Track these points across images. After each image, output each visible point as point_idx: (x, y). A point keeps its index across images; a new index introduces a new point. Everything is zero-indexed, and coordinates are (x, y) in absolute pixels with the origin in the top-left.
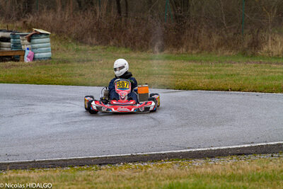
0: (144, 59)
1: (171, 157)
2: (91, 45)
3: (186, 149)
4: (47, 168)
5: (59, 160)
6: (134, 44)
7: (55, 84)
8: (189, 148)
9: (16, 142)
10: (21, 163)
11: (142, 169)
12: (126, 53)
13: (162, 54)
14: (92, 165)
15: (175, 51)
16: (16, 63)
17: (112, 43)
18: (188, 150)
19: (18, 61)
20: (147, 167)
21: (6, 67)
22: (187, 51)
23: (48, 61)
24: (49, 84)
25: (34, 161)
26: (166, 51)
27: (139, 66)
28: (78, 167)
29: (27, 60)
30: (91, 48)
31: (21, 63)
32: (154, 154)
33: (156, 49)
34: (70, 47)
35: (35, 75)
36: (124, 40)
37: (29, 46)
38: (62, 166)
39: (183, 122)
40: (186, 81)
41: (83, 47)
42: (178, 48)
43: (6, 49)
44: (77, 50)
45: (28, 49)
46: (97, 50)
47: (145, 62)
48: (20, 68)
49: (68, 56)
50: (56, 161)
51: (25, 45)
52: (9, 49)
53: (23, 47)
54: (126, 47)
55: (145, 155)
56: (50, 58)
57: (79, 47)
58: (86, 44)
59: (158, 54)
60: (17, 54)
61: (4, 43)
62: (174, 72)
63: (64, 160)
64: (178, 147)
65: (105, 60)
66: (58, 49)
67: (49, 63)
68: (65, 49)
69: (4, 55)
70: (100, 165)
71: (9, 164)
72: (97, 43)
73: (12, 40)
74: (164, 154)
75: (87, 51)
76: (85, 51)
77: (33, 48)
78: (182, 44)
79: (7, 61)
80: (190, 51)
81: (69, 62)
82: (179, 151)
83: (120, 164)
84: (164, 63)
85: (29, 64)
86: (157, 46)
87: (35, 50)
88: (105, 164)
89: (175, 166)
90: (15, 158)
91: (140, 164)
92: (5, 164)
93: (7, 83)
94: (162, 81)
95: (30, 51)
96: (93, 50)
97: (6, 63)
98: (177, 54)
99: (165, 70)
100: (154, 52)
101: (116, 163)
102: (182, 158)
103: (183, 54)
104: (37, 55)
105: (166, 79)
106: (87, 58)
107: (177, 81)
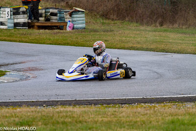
0: (150, 31)
1: (171, 101)
2: (113, 20)
3: (180, 94)
4: (84, 105)
5: (93, 100)
6: (143, 21)
7: (88, 46)
8: (183, 94)
10: (67, 101)
11: (151, 108)
12: (137, 26)
13: (162, 28)
14: (116, 104)
15: (171, 26)
16: (61, 31)
17: (127, 19)
18: (182, 96)
19: (62, 29)
20: (154, 107)
21: (54, 34)
22: (179, 26)
23: (83, 30)
24: (84, 46)
25: (76, 100)
26: (165, 26)
27: (146, 36)
28: (106, 105)
29: (68, 29)
30: (112, 22)
31: (64, 31)
32: (159, 98)
33: (158, 24)
34: (98, 21)
35: (74, 39)
36: (135, 17)
37: (70, 20)
38: (95, 104)
39: (178, 76)
40: (179, 47)
41: (107, 21)
42: (173, 25)
43: (54, 21)
44: (103, 24)
45: (69, 21)
47: (150, 33)
48: (64, 34)
49: (97, 27)
50: (91, 100)
51: (68, 19)
52: (57, 21)
53: (66, 20)
54: (137, 22)
55: (153, 98)
56: (84, 28)
57: (105, 21)
58: (109, 19)
59: (159, 27)
60: (62, 24)
61: (53, 17)
62: (171, 41)
63: (97, 100)
64: (175, 93)
65: (123, 30)
66: (90, 22)
67: (84, 32)
68: (94, 22)
69: (53, 25)
70: (122, 104)
71: (58, 101)
72: (117, 19)
73: (58, 15)
74: (166, 98)
75: (110, 24)
77: (73, 21)
78: (176, 22)
79: (54, 29)
80: (181, 26)
81: (97, 31)
82: (176, 96)
83: (135, 104)
84: (164, 34)
85: (70, 32)
86: (158, 22)
87: (74, 23)
88: (125, 104)
89: (174, 106)
90: (62, 97)
91: (149, 104)
92: (55, 101)
93: (55, 44)
94: (162, 46)
95: (70, 23)
96: (114, 23)
97: (54, 30)
98: (172, 28)
99: (164, 39)
100: (156, 26)
101: (132, 103)
102: (178, 101)
103: (176, 28)
104: (75, 26)
105: (165, 46)
106: (110, 29)
107: (173, 47)
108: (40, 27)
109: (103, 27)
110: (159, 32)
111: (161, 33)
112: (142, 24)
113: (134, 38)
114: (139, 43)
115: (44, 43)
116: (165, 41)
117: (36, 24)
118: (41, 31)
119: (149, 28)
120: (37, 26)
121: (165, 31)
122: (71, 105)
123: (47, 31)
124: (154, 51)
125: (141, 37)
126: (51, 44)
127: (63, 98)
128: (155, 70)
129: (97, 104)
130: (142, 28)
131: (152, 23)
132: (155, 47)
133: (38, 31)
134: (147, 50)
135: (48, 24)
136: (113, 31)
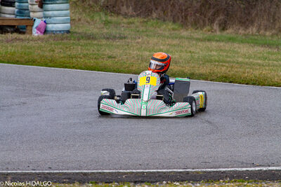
0: (201, 40)
1: (234, 178)
2: (126, 15)
3: (254, 166)
4: (60, 183)
5: (77, 174)
6: (186, 17)
7: (74, 67)
10: (26, 174)
12: (173, 29)
13: (225, 33)
14: (123, 182)
15: (242, 31)
16: (22, 36)
17: (154, 15)
18: (257, 169)
19: (24, 33)
21: (7, 42)
23: (66, 35)
24: (66, 67)
25: (43, 173)
26: (230, 31)
27: (192, 49)
28: (104, 185)
29: (35, 33)
30: (125, 20)
31: (28, 36)
32: (210, 172)
33: (216, 26)
34: (96, 18)
35: (47, 54)
36: (172, 12)
37: (40, 14)
40: (257, 73)
41: (114, 19)
42: (247, 28)
43: (8, 16)
44: (107, 23)
46: (133, 23)
47: (200, 44)
48: (26, 43)
49: (92, 29)
50: (73, 174)
51: (35, 12)
52: (13, 16)
53: (31, 14)
54: (174, 22)
55: (197, 172)
56: (68, 32)
57: (109, 18)
58: (118, 14)
59: (218, 33)
60: (23, 24)
61: (7, 8)
62: (240, 59)
63: (85, 174)
64: (242, 163)
65: (145, 38)
66: (80, 20)
67: (67, 38)
68: (89, 20)
69: (5, 24)
70: (136, 182)
71: (8, 174)
72: (135, 14)
73: (17, 4)
74: (224, 172)
75: (120, 24)
76: (117, 25)
77: (45, 17)
78: (252, 22)
79: (8, 32)
80: (262, 32)
81: (94, 38)
82: (244, 169)
83: (162, 183)
84: (228, 46)
85: (39, 39)
86: (217, 22)
87: (48, 20)
88: (142, 182)
91: (190, 184)
93: (8, 63)
94: (223, 70)
95: (40, 20)
96: (128, 23)
97: (7, 35)
98: (245, 35)
99: (227, 56)
100: (211, 30)
101: (156, 182)
102: (248, 179)
103: (253, 35)
104: (50, 27)
105: (229, 69)
106: (120, 34)
107: (244, 73)
109: (105, 31)
110: (217, 41)
111: (222, 44)
112: (184, 25)
116: (228, 59)
119: (199, 34)
121: (231, 40)
124: (207, 79)
125: (181, 51)
129: (84, 183)
130: (185, 33)
131: (204, 25)
132: (208, 71)
136: (125, 38)
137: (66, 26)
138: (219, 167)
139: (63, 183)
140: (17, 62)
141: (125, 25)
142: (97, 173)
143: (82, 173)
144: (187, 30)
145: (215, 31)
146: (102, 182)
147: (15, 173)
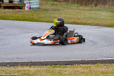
0: (87, 10)
1: (102, 62)
3: (110, 58)
4: (38, 65)
5: (44, 62)
6: (82, 2)
7: (41, 22)
8: (111, 58)
9: (21, 51)
10: (25, 62)
11: (87, 68)
12: (77, 7)
13: (96, 8)
14: (61, 65)
15: (103, 7)
16: (21, 10)
17: (70, 1)
18: (111, 59)
19: (22, 9)
20: (90, 67)
21: (16, 12)
22: (109, 7)
23: (38, 9)
24: (38, 21)
25: (31, 62)
26: (98, 7)
27: (85, 14)
28: (54, 66)
29: (26, 9)
30: (59, 3)
32: (93, 60)
33: (93, 5)
34: (49, 3)
35: (31, 17)
39: (108, 44)
40: (109, 22)
41: (55, 3)
42: (104, 5)
43: (15, 3)
44: (53, 5)
45: (27, 3)
47: (87, 12)
48: (23, 13)
49: (47, 7)
50: (43, 62)
51: (26, 1)
52: (18, 3)
53: (24, 2)
54: (78, 4)
55: (89, 60)
56: (38, 8)
57: (54, 3)
58: (57, 1)
59: (94, 7)
60: (22, 5)
62: (103, 17)
63: (47, 62)
64: (105, 56)
65: (67, 10)
66: (42, 4)
67: (38, 11)
68: (46, 3)
69: (15, 6)
70: (66, 65)
71: (18, 63)
72: (63, 1)
74: (99, 60)
75: (57, 5)
77: (30, 3)
78: (106, 3)
79: (16, 9)
80: (110, 7)
81: (48, 10)
82: (106, 59)
83: (76, 65)
84: (98, 12)
85: (28, 11)
86: (94, 3)
87: (31, 4)
88: (68, 64)
89: (104, 67)
90: (21, 59)
91: (86, 65)
92: (16, 63)
93: (17, 20)
94: (97, 22)
95: (28, 4)
96: (61, 5)
98: (104, 8)
99: (98, 16)
100: (92, 7)
101: (74, 64)
102: (108, 63)
103: (107, 8)
104: (32, 6)
105: (99, 21)
106: (58, 9)
107: (104, 22)
108: (5, 8)
109: (52, 7)
110: (94, 10)
111: (96, 12)
112: (81, 5)
113: (76, 15)
114: (79, 19)
115: (8, 19)
116: (98, 17)
117: (3, 5)
118: (6, 10)
119: (87, 8)
120: (3, 6)
121: (99, 10)
122: (28, 66)
123: (11, 10)
124: (90, 25)
125: (81, 15)
126: (13, 20)
127: (22, 61)
128: (91, 39)
129: (47, 65)
130: (82, 8)
131: (89, 5)
132: (91, 22)
133: (4, 10)
134: (85, 24)
135: (11, 5)
136: (59, 10)
137: (38, 6)
138: (97, 58)
139: (39, 65)
140: (20, 20)
141: (60, 5)
142: (52, 61)
143: (46, 62)
144: (83, 7)
145: (93, 7)
146: (53, 65)
147: (21, 62)
